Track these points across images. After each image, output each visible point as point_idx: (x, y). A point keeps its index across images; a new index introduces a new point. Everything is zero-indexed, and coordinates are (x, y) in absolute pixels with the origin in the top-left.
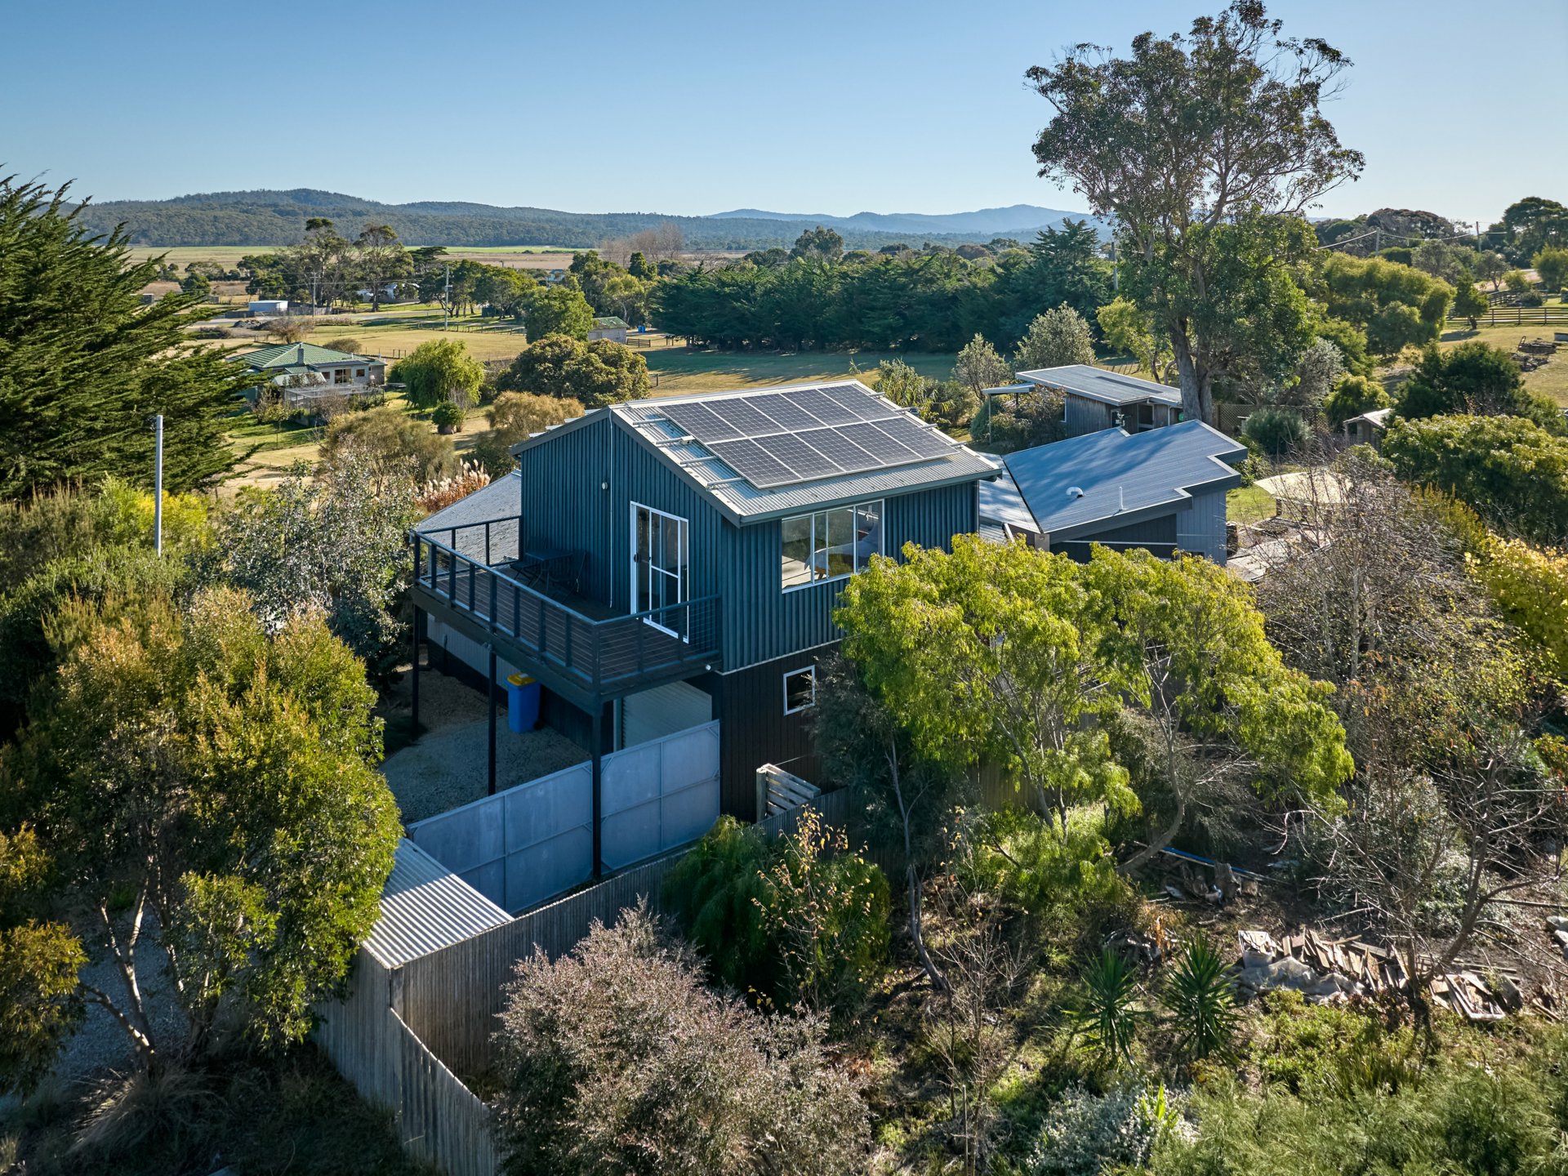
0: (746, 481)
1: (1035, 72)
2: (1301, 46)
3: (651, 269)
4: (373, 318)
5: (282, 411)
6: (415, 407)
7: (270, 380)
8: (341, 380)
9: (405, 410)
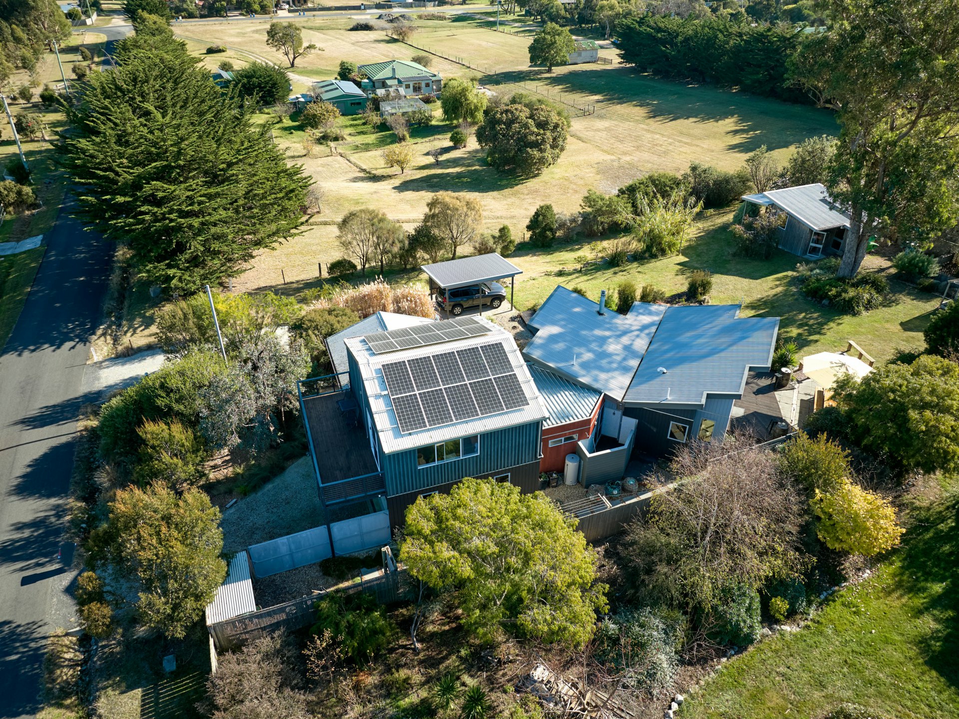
0: (399, 428)
4: (460, 12)
5: (376, 119)
6: (448, 119)
7: (374, 92)
8: (417, 89)
9: (443, 120)
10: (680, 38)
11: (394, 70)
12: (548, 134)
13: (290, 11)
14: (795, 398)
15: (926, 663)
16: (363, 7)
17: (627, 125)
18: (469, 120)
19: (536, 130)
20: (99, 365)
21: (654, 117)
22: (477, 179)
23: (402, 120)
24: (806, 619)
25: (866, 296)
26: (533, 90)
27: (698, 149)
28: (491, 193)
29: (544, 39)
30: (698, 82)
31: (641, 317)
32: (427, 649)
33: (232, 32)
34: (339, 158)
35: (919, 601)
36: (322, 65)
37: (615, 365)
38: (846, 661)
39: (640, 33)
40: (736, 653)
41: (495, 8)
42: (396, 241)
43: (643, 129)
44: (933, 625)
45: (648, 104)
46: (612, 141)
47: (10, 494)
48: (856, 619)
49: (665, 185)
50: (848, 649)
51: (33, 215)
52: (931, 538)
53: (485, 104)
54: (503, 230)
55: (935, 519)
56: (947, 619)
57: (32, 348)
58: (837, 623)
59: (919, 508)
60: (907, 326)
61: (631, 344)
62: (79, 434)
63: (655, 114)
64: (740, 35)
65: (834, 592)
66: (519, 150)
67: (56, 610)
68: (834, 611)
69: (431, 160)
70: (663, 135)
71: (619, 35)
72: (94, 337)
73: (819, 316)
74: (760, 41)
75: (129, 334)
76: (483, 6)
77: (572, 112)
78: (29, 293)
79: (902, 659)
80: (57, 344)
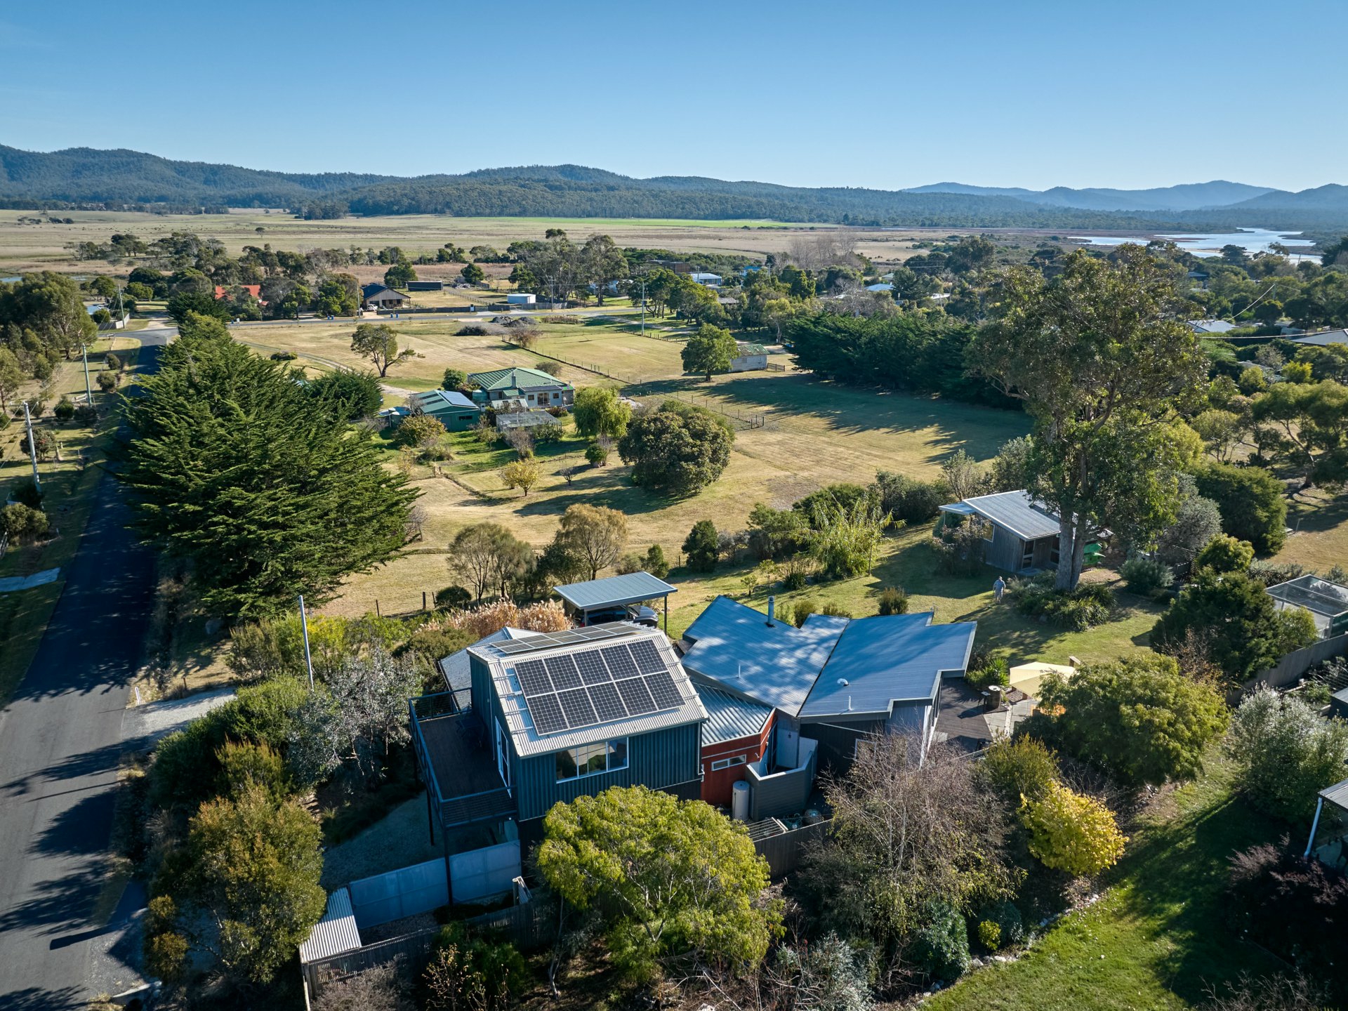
0: (535, 730)
4: (595, 315)
5: (491, 434)
6: (582, 435)
7: (489, 404)
8: (542, 401)
9: (576, 436)
10: (863, 339)
11: (514, 378)
12: (707, 445)
13: (379, 313)
14: (1008, 720)
15: (1163, 986)
16: (472, 309)
17: (803, 438)
18: (609, 435)
19: (691, 441)
20: (144, 710)
21: (837, 428)
22: (620, 500)
23: (526, 435)
24: (1025, 949)
25: (1089, 609)
26: (686, 399)
27: (890, 462)
28: (637, 515)
29: (700, 342)
30: (890, 389)
31: (818, 630)
32: (570, 996)
33: (303, 336)
34: (444, 480)
35: (1155, 923)
36: (421, 375)
37: (788, 680)
38: (1071, 989)
39: (815, 334)
40: (943, 988)
41: (639, 311)
42: (523, 562)
43: (824, 442)
44: (1171, 946)
45: (830, 415)
46: (787, 455)
47: (32, 851)
48: (1083, 946)
49: (849, 497)
50: (1073, 977)
51: (45, 546)
52: (1167, 858)
53: (629, 415)
54: (654, 551)
55: (1172, 838)
56: (1187, 939)
57: (52, 692)
58: (1060, 950)
59: (1155, 828)
60: (1138, 641)
61: (808, 658)
62: (119, 784)
63: (838, 425)
64: (934, 334)
65: (1058, 918)
66: (671, 464)
67: (97, 974)
68: (1057, 938)
69: (562, 480)
70: (848, 448)
71: (792, 337)
72: (134, 679)
73: (1036, 634)
74: (958, 340)
75: (180, 676)
76: (623, 307)
77: (737, 424)
78: (46, 632)
79: (1136, 984)
80: (86, 686)
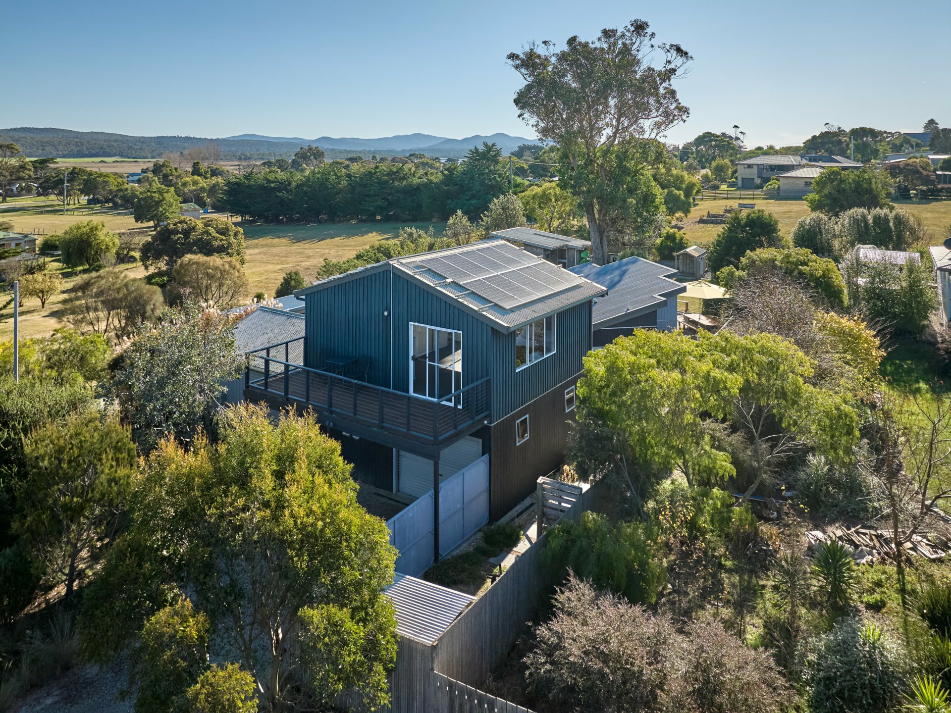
0: (496, 305)
1: (513, 56)
2: (668, 48)
3: (206, 173)
4: (5, 207)
19: (218, 236)
29: (152, 197)
76: (32, 202)
